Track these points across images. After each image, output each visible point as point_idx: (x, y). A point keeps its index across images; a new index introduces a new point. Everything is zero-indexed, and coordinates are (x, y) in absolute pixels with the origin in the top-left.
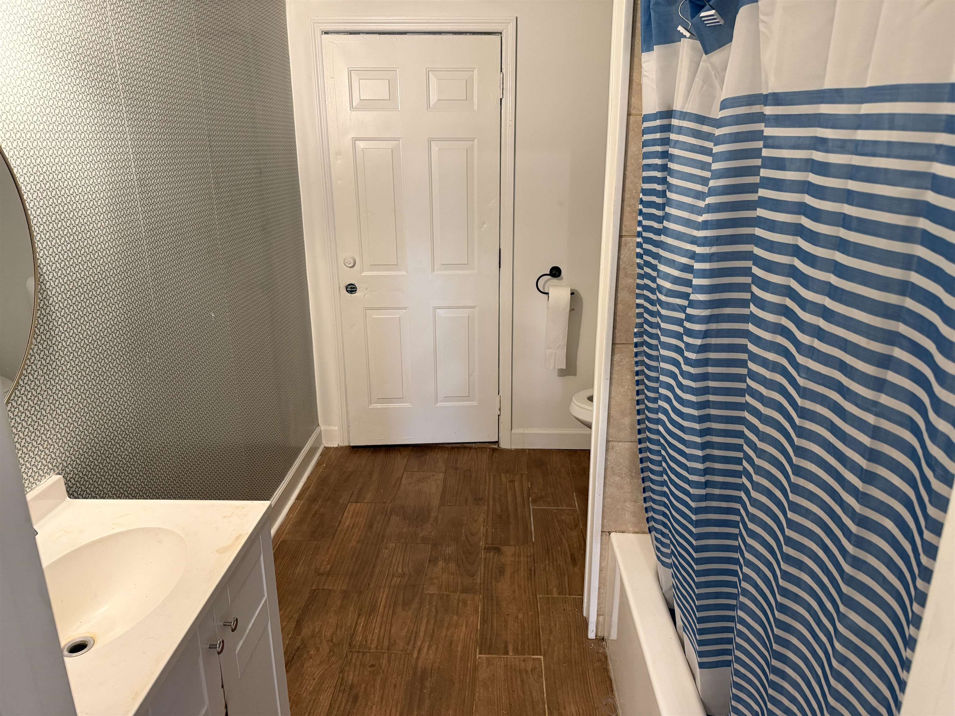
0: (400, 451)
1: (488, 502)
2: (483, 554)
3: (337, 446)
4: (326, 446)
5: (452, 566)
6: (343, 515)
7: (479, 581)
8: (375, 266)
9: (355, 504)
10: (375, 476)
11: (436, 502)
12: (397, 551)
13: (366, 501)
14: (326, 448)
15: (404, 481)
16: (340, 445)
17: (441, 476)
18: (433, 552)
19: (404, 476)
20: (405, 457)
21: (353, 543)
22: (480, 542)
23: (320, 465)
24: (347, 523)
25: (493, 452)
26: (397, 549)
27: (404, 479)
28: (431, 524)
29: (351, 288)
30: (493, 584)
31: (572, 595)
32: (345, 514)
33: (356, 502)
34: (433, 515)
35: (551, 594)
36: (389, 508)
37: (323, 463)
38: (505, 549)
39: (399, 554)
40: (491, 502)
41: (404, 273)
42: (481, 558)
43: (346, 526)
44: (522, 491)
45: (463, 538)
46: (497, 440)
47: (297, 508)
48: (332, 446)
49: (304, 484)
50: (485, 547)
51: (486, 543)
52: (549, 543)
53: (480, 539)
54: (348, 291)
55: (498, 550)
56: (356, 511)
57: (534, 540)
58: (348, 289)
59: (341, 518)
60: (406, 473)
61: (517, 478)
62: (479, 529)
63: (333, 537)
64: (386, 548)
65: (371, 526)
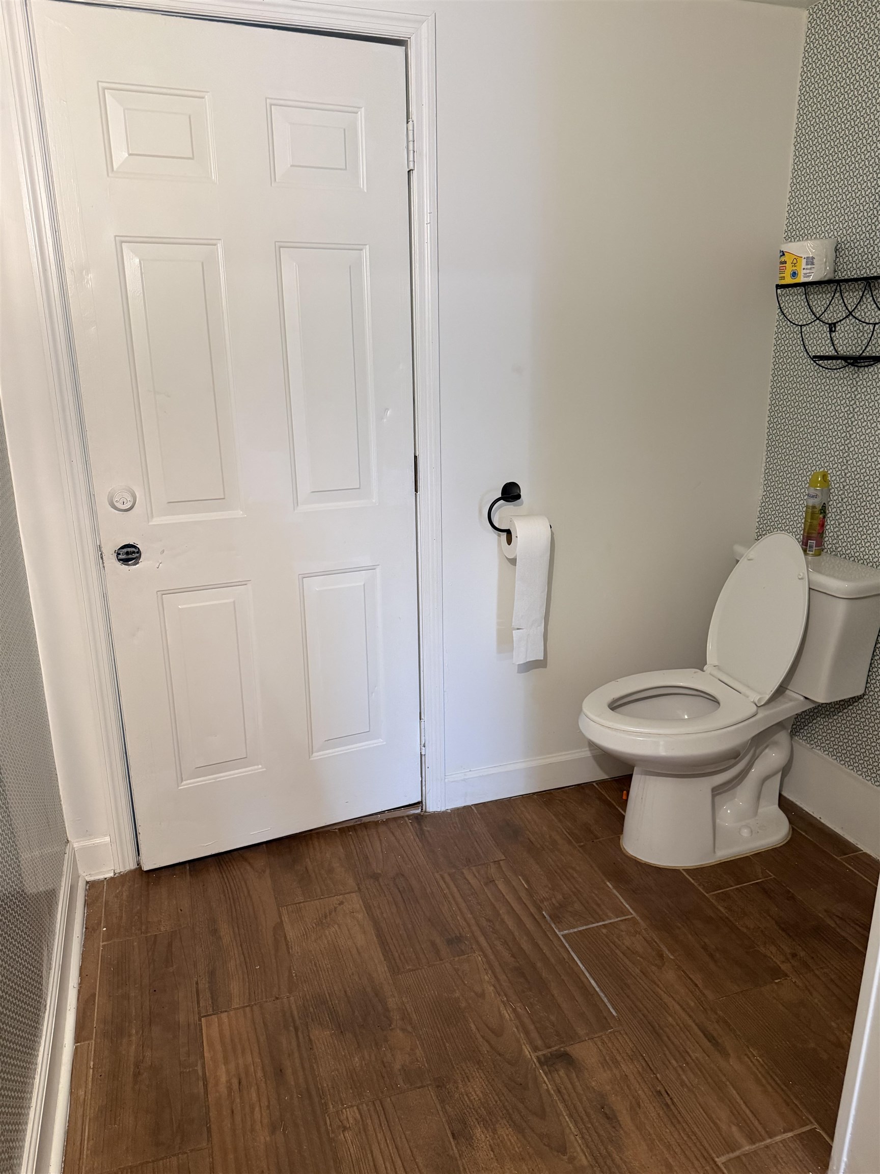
0: (246, 860)
1: (478, 942)
2: (546, 1083)
3: (112, 875)
4: (89, 879)
5: (505, 1132)
6: (203, 1057)
7: (585, 1162)
8: (174, 505)
9: (215, 1018)
10: (225, 930)
11: (381, 970)
12: (370, 1128)
13: (235, 1005)
14: (92, 885)
15: (291, 933)
16: (118, 871)
17: (355, 902)
18: (447, 1107)
19: (285, 918)
20: (264, 872)
21: (263, 1137)
22: (521, 1050)
23: (94, 930)
24: (223, 1079)
25: (419, 823)
26: (369, 1121)
27: (287, 927)
28: (403, 1030)
29: (127, 553)
30: (617, 1158)
31: (775, 1135)
32: (206, 1054)
33: (216, 1011)
34: (392, 1003)
35: (739, 1148)
36: (294, 1007)
37: (99, 924)
38: (577, 1050)
39: (380, 1136)
40: (482, 940)
41: (239, 513)
42: (548, 1090)
43: (223, 1089)
44: (519, 899)
45: (485, 1048)
46: (420, 800)
47: (88, 1068)
48: (101, 877)
49: (79, 991)
50: (538, 1058)
51: (535, 1049)
52: (646, 1012)
53: (518, 1041)
54: (120, 560)
55: (566, 1059)
56: (227, 1033)
57: (614, 1013)
58: (121, 557)
59: (204, 1068)
60: (284, 911)
61: (493, 870)
62: (501, 1016)
63: (209, 1130)
64: (345, 1129)
65: (280, 1072)
